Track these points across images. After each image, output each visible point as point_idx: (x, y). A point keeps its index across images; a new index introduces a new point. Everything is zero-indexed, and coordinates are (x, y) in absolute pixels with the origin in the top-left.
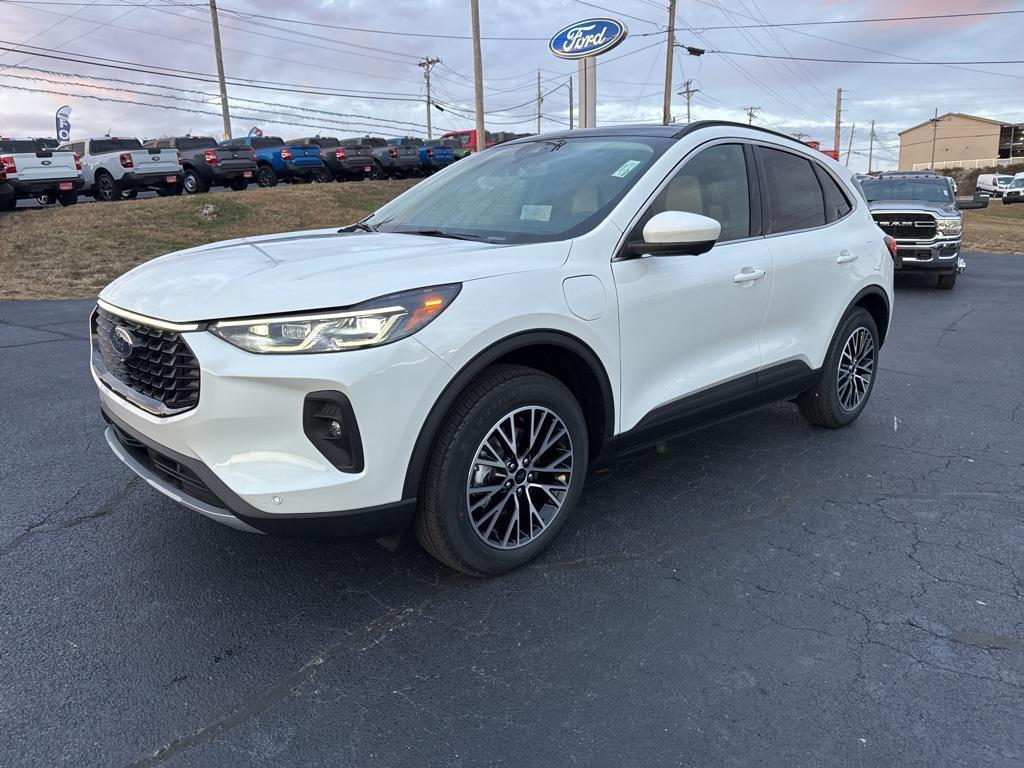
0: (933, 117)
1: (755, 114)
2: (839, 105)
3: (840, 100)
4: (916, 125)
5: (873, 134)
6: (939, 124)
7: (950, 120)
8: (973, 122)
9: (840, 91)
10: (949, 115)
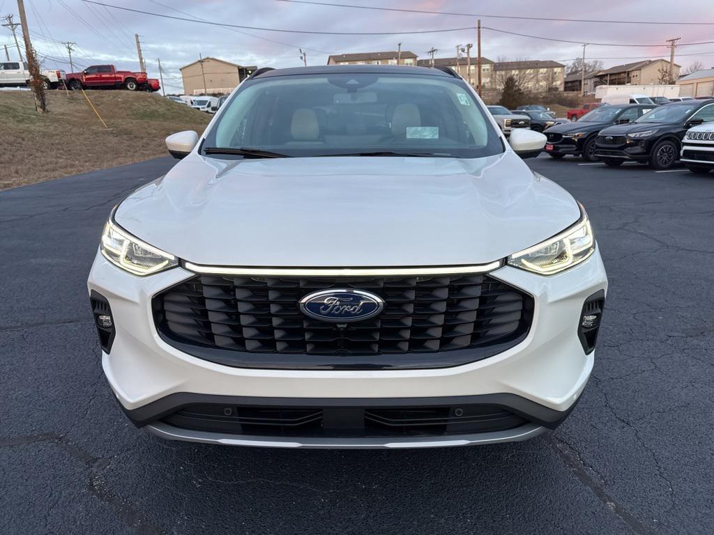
0: (199, 59)
1: (73, 47)
2: (139, 47)
3: (138, 42)
4: (188, 64)
5: (160, 68)
6: (204, 64)
7: (208, 61)
8: (221, 64)
9: (137, 36)
10: (208, 58)
